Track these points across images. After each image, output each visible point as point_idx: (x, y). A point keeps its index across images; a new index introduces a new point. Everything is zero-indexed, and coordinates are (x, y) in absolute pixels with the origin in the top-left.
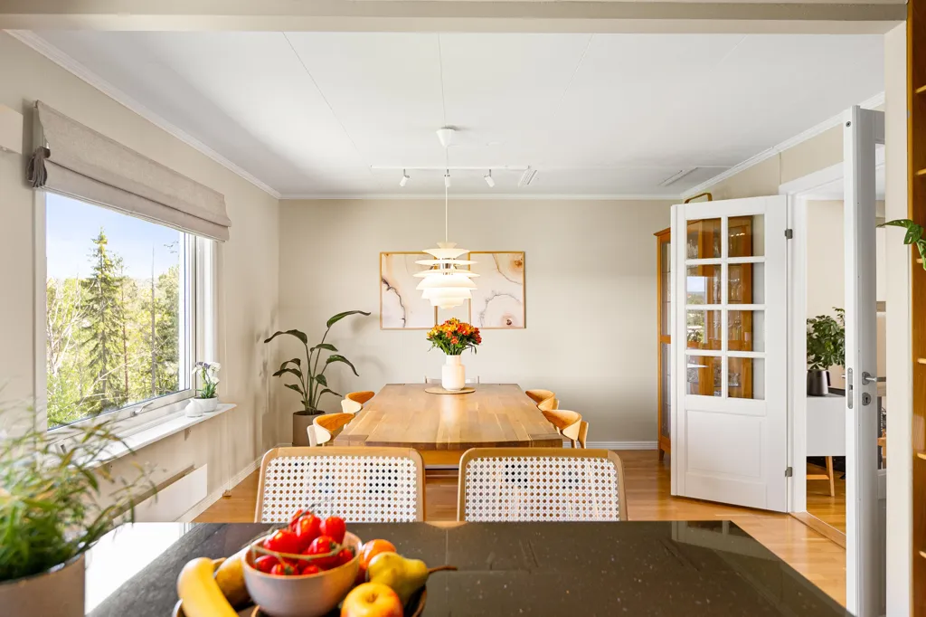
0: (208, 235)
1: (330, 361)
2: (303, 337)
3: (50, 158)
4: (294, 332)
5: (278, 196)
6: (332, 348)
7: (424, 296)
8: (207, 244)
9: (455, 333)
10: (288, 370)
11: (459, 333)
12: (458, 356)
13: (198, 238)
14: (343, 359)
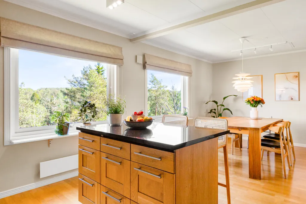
0: (186, 75)
1: (224, 110)
2: (216, 103)
3: (147, 63)
4: (214, 101)
5: (211, 63)
6: (223, 106)
7: (235, 88)
8: (187, 78)
9: (253, 100)
10: (213, 112)
11: (254, 100)
12: (255, 108)
13: (185, 77)
14: (228, 109)
